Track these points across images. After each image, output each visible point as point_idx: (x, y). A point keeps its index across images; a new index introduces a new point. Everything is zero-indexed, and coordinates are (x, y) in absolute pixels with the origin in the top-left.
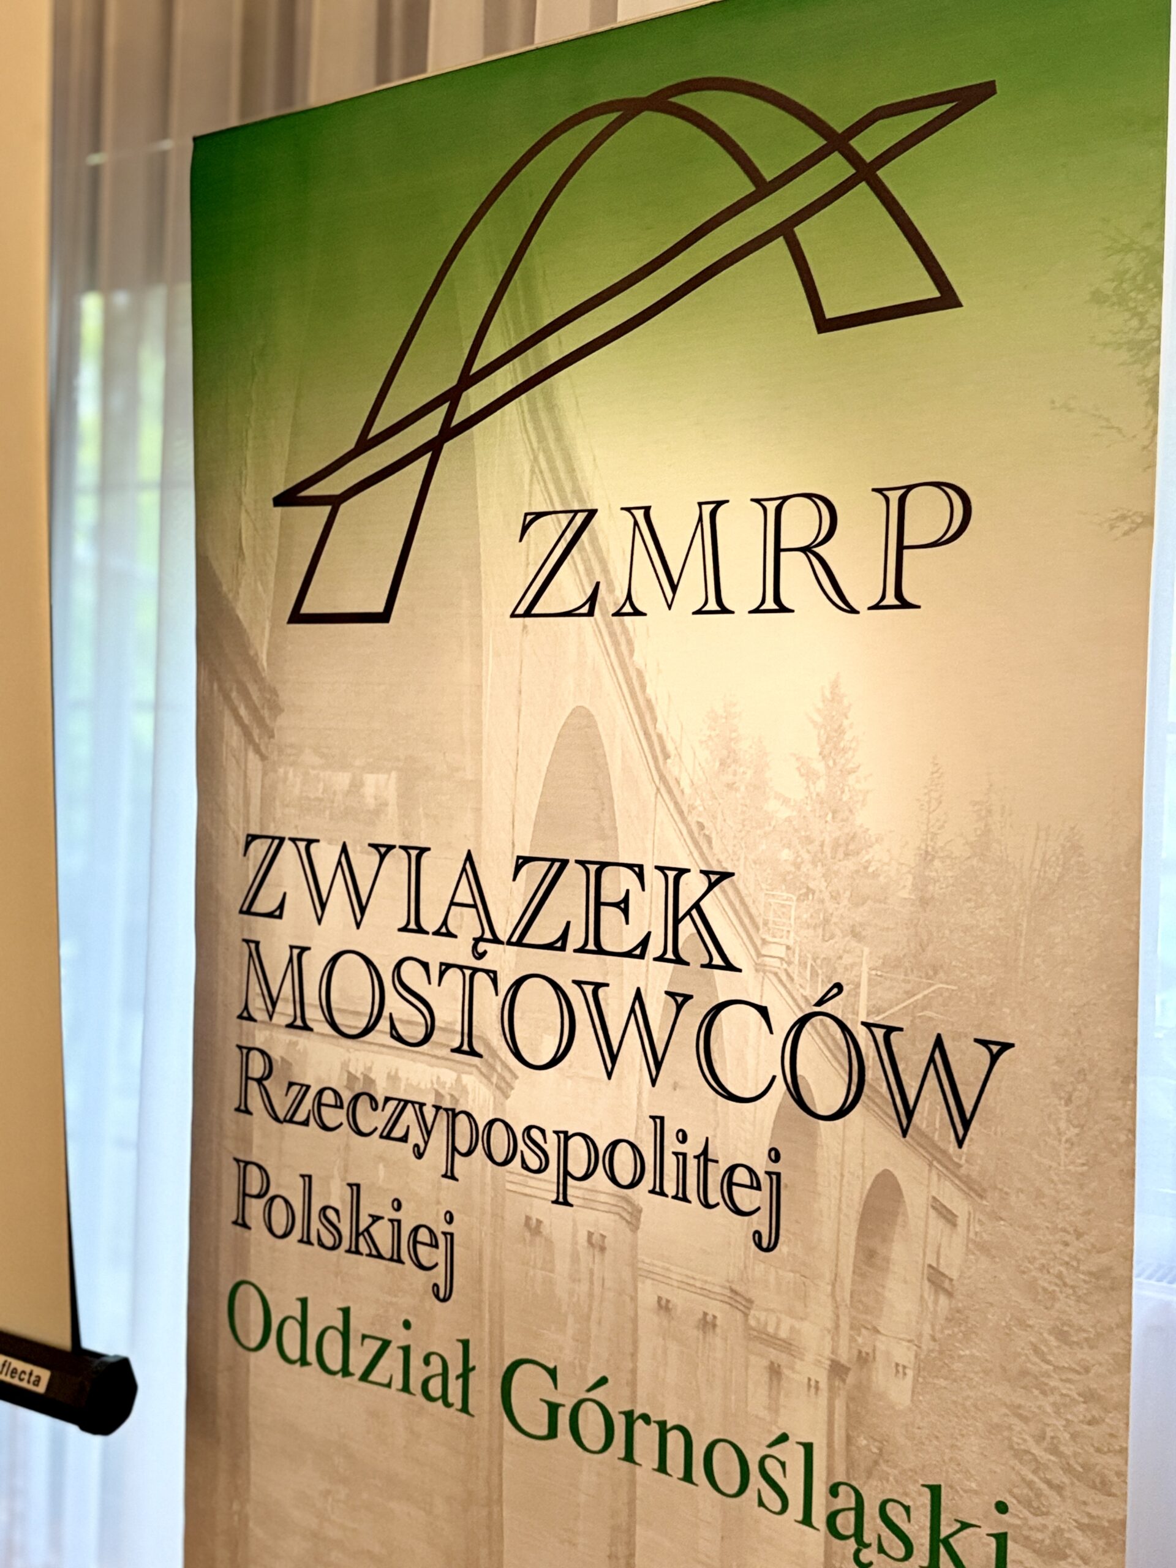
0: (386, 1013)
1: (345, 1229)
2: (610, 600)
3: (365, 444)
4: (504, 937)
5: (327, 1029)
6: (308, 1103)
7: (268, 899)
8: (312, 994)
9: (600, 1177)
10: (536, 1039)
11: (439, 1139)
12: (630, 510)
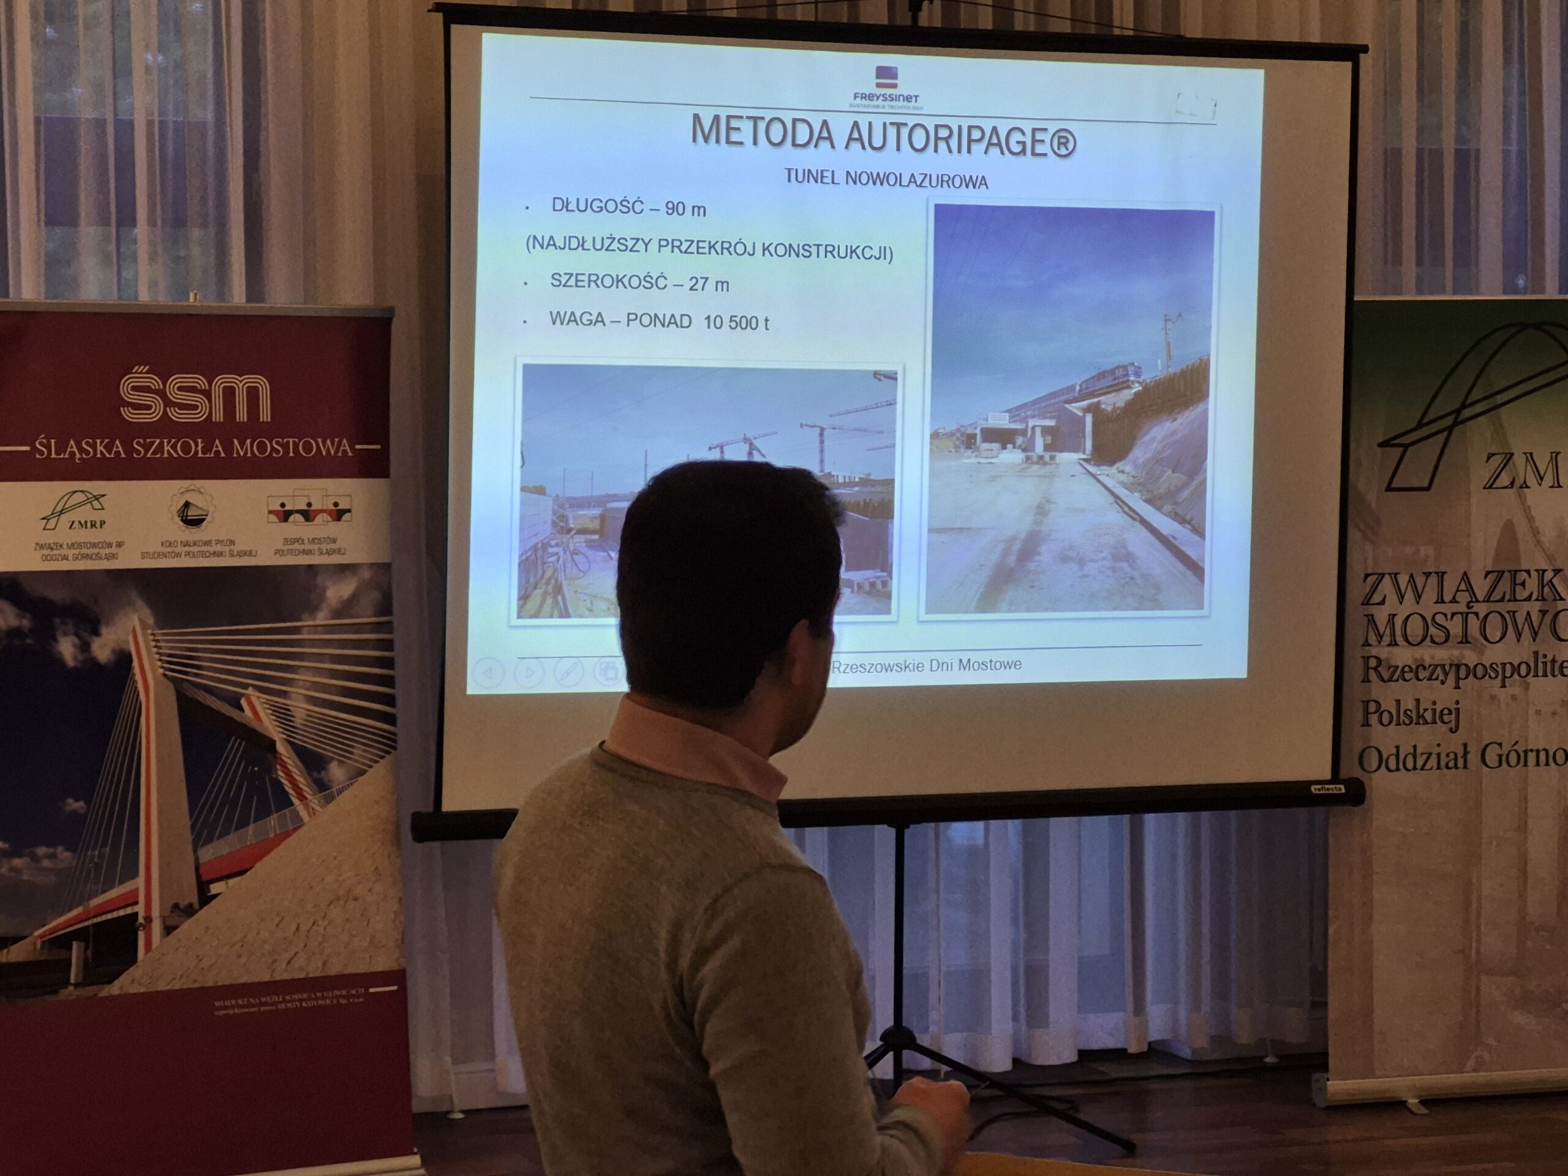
0: (1429, 634)
1: (1414, 716)
2: (1517, 484)
3: (1420, 425)
4: (1481, 599)
5: (1406, 644)
6: (1398, 672)
7: (1377, 598)
8: (1398, 632)
9: (1516, 676)
10: (1494, 633)
11: (1452, 676)
12: (1525, 453)
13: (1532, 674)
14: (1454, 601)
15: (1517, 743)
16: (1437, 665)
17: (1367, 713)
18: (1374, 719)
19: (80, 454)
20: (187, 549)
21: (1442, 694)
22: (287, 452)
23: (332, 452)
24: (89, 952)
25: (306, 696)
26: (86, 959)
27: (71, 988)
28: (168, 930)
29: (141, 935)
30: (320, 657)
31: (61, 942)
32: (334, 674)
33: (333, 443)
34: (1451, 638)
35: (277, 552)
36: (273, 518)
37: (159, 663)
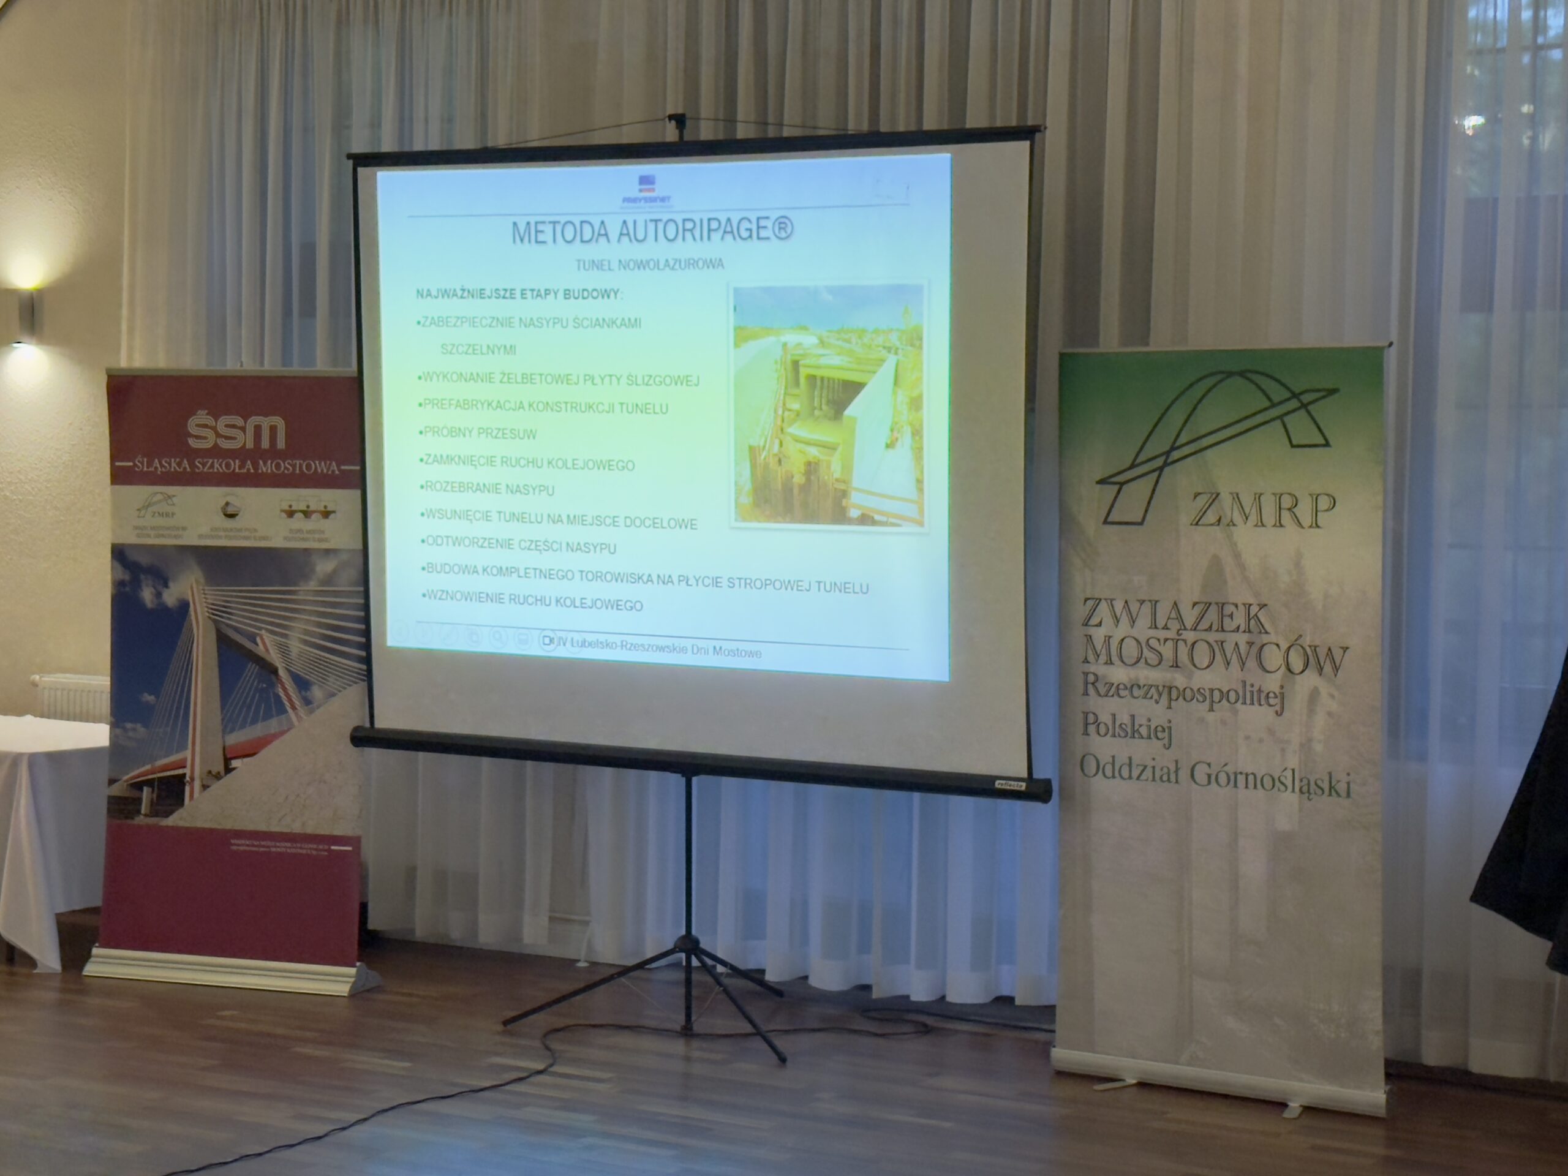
0: (1143, 656)
2: (1224, 521)
3: (1133, 466)
4: (1189, 627)
5: (1120, 663)
6: (1113, 689)
7: (1095, 620)
8: (1114, 652)
9: (1224, 701)
10: (1202, 658)
11: (1165, 696)
12: (1231, 493)
13: (1241, 701)
14: (1166, 628)
15: (1226, 765)
16: (1152, 686)
17: (1086, 725)
18: (1092, 729)
19: (161, 468)
20: (227, 533)
21: (1154, 712)
22: (294, 469)
23: (325, 471)
24: (155, 796)
25: (299, 638)
26: (152, 799)
27: (142, 817)
28: (205, 787)
29: (187, 789)
30: (311, 613)
31: (138, 786)
32: (320, 625)
33: (325, 464)
34: (1163, 663)
35: (285, 538)
36: (284, 515)
37: (206, 609)
